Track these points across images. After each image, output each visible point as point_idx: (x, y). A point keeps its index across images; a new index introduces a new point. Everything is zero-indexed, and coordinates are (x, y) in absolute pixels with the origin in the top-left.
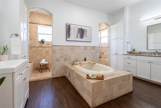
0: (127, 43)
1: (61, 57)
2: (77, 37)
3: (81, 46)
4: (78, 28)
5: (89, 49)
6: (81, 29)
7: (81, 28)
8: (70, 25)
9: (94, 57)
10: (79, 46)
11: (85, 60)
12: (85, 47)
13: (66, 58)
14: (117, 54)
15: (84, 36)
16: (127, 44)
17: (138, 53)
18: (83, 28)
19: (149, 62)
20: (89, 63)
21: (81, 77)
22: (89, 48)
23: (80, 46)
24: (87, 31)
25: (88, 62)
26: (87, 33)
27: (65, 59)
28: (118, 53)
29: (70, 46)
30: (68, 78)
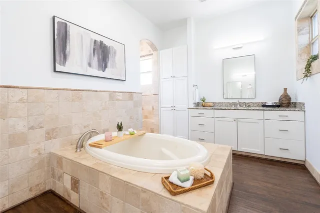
0: (194, 86)
1: (32, 128)
2: (90, 65)
3: (100, 91)
4: (91, 39)
5: (121, 98)
6: (101, 45)
7: (101, 42)
8: (68, 23)
9: (131, 118)
10: (97, 91)
11: (120, 128)
12: (112, 94)
13: (53, 130)
14: (173, 108)
15: (109, 65)
16: (194, 88)
17: (211, 104)
18: (107, 42)
19: (235, 120)
20: (131, 134)
21: (145, 191)
22: (120, 96)
23: (98, 89)
24: (115, 53)
25: (127, 133)
26: (117, 58)
27: (48, 133)
28: (176, 106)
29: (67, 90)
30: (66, 197)
